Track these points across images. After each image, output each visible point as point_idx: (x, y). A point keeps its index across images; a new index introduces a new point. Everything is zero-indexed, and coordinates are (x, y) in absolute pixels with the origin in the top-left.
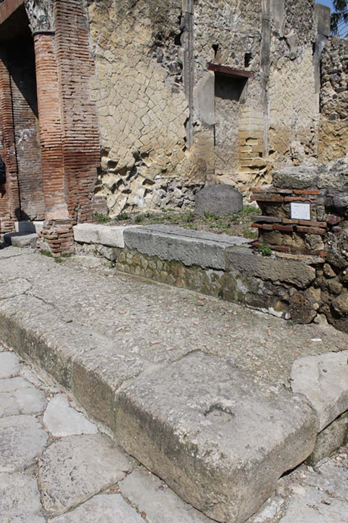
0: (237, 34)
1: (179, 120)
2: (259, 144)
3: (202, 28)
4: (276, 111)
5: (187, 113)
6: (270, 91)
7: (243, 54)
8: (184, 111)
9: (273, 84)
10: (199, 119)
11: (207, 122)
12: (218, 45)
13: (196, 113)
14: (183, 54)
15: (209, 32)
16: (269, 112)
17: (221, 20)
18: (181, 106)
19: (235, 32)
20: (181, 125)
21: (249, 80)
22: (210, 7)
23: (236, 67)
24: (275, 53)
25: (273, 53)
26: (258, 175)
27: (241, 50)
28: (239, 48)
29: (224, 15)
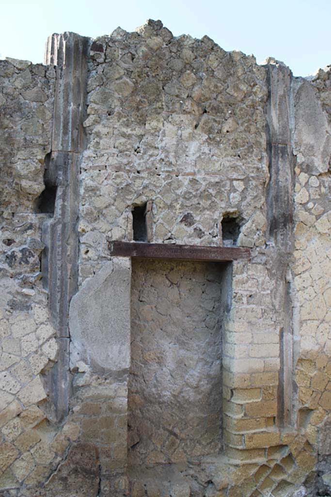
0: (198, 177)
1: (25, 368)
2: (264, 400)
3: (99, 175)
4: (316, 323)
5: (51, 350)
6: (297, 283)
7: (218, 216)
8: (41, 346)
9: (306, 267)
10: (85, 360)
11: (106, 366)
12: (145, 204)
13: (76, 347)
14: (49, 230)
15: (118, 181)
16: (296, 326)
17: (151, 156)
18: (32, 337)
19: (194, 174)
20: (31, 376)
21: (237, 265)
22: (124, 135)
23: (197, 241)
24: (310, 205)
25: (304, 205)
26: (264, 467)
27: (212, 207)
28: (205, 203)
29: (159, 146)
